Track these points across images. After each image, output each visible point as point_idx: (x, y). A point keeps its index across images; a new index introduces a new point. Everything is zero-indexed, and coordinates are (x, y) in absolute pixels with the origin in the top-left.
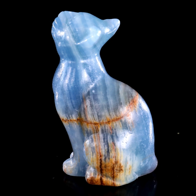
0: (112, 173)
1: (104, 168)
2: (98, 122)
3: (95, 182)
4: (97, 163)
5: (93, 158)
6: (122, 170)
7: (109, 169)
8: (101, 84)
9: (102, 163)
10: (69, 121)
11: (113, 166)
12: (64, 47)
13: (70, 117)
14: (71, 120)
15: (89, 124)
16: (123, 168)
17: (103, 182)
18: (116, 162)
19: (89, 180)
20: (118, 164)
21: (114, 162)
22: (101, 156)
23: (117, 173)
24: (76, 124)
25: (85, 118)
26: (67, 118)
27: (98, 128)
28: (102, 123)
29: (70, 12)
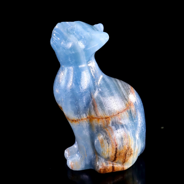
0: (125, 158)
1: (117, 156)
2: (109, 116)
3: (107, 170)
4: (112, 152)
5: (109, 149)
6: (132, 153)
7: (122, 155)
8: (103, 82)
9: (117, 151)
10: (80, 120)
11: (126, 152)
12: (73, 54)
13: (81, 117)
14: (82, 119)
15: (100, 120)
16: (133, 152)
17: (115, 169)
18: (129, 148)
19: (102, 169)
20: (130, 149)
21: (127, 148)
22: (116, 145)
23: (128, 157)
24: (86, 122)
25: (95, 115)
26: (79, 118)
27: (108, 121)
28: (112, 116)
29: (67, 23)
